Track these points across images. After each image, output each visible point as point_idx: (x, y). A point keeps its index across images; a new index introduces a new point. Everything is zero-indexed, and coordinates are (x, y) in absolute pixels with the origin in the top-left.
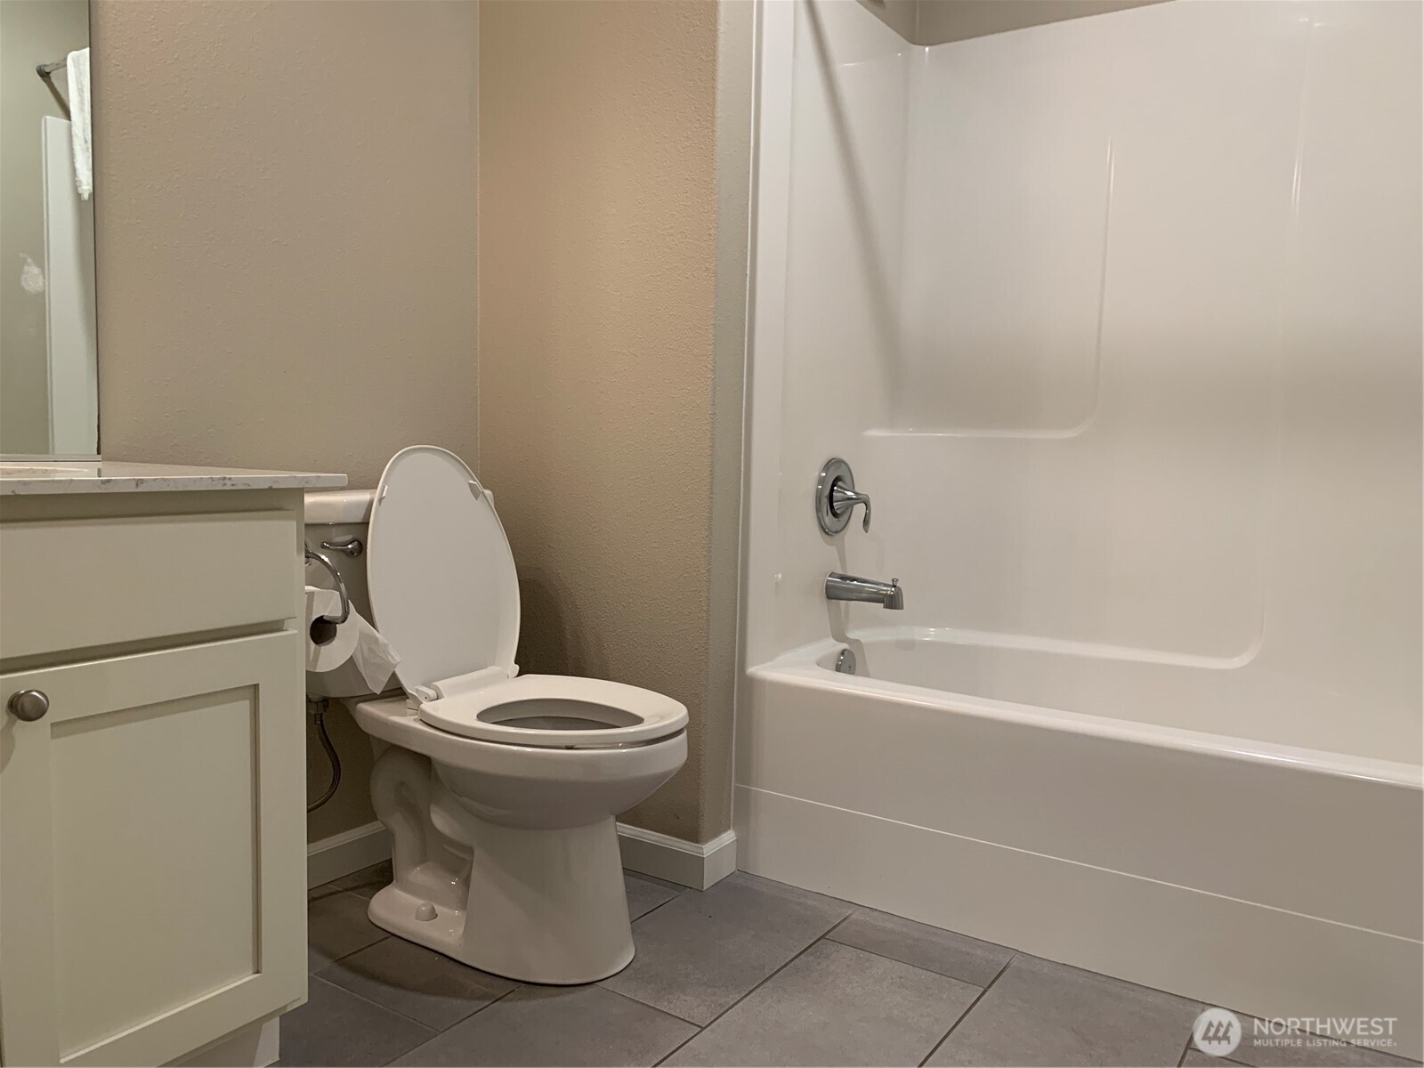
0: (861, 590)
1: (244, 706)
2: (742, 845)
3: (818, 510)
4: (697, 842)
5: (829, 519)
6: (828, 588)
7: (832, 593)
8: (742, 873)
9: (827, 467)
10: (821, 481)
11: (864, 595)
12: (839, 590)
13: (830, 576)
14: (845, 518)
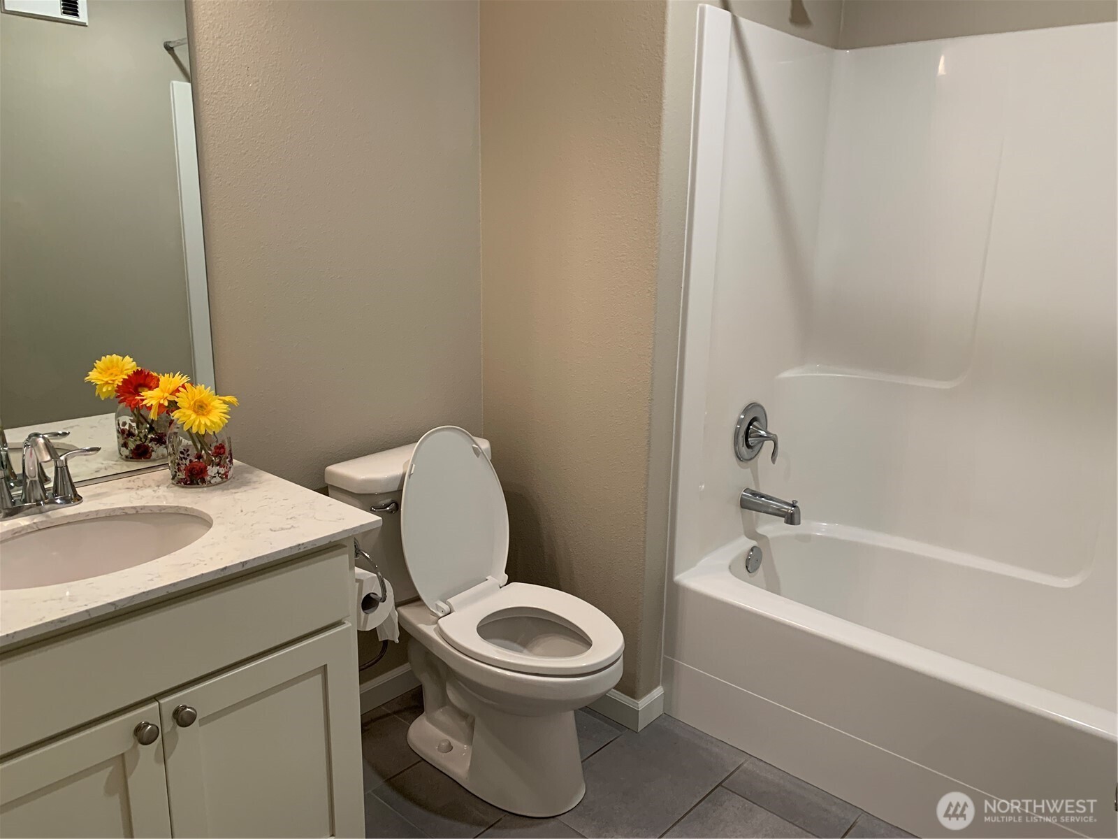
0: (768, 506)
1: (319, 677)
2: (667, 697)
3: (736, 443)
4: (634, 698)
5: (744, 449)
6: (742, 500)
7: (744, 504)
8: (666, 716)
9: (746, 411)
10: (740, 422)
11: (770, 510)
12: (752, 502)
13: (744, 491)
14: (756, 449)
